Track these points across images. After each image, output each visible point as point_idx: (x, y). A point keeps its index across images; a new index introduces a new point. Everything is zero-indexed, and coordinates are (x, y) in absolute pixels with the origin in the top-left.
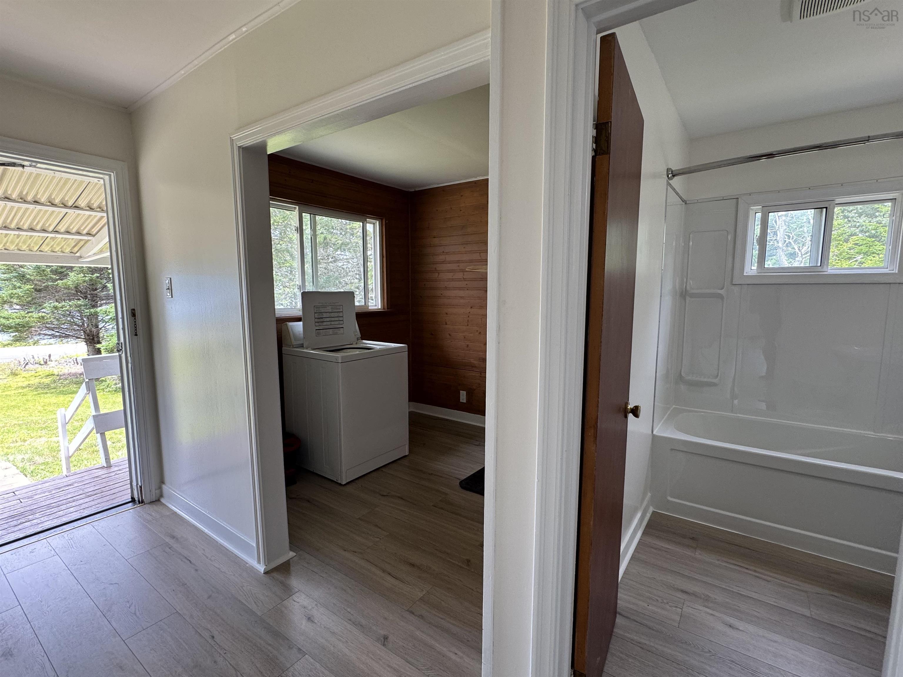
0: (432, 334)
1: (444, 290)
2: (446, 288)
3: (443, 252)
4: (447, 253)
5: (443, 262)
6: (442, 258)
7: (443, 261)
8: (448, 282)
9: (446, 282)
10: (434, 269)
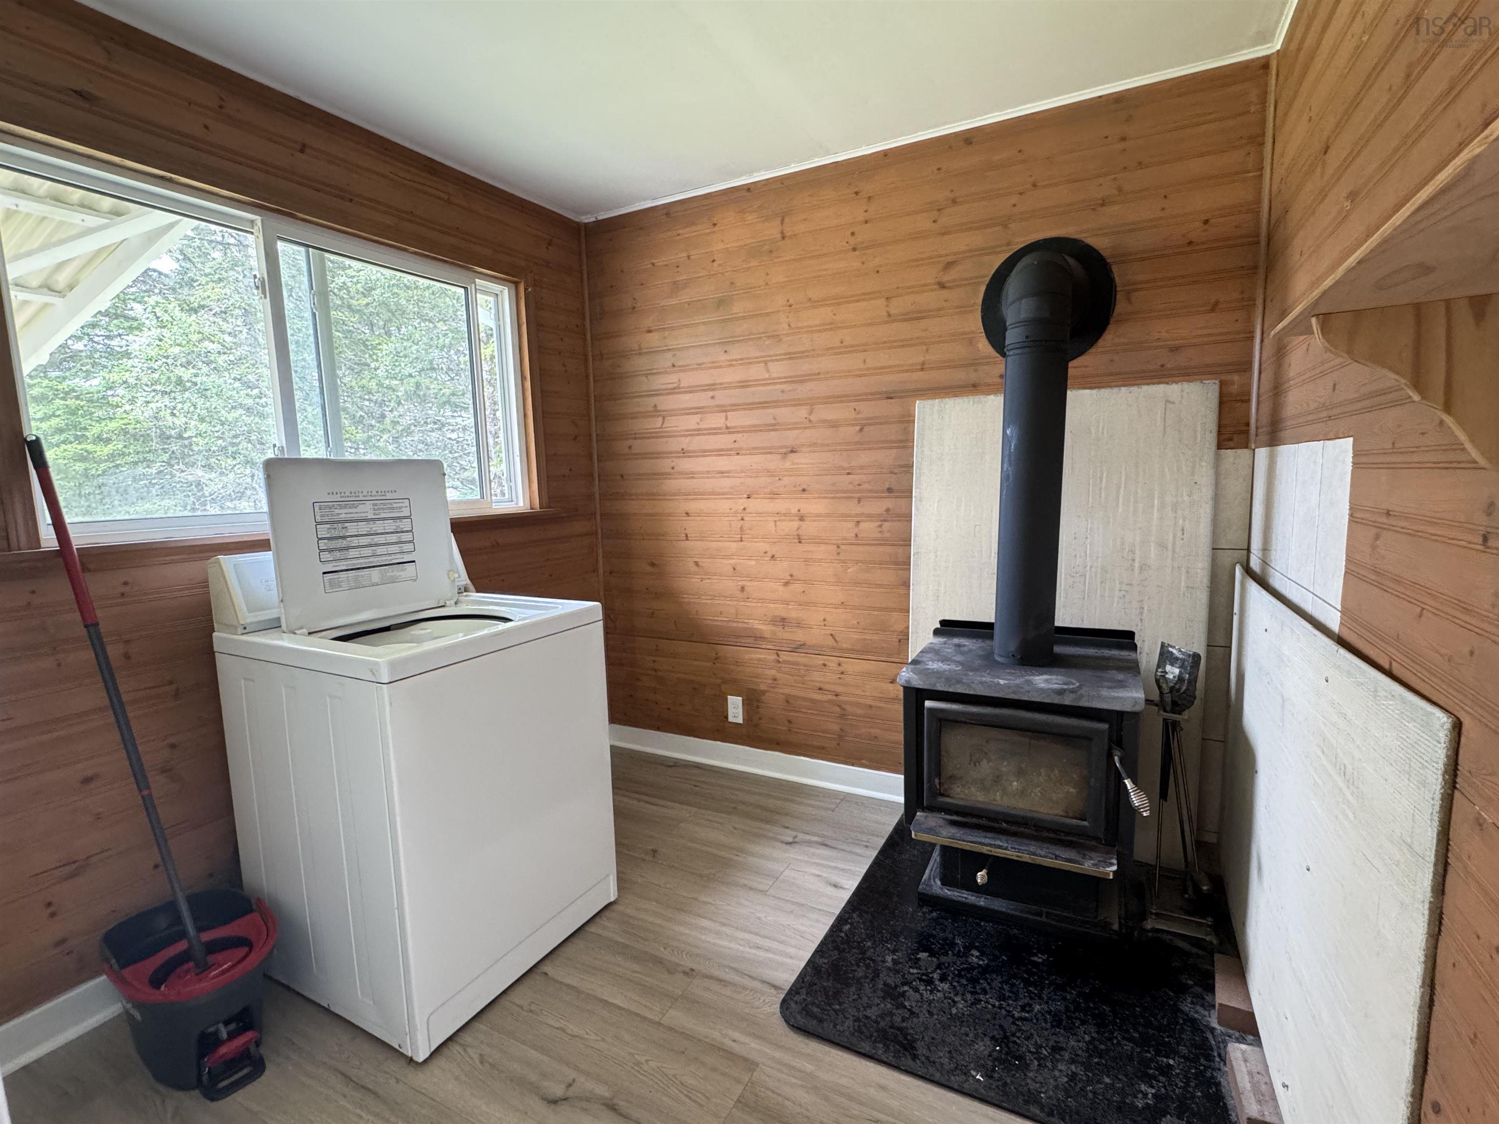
0: (653, 565)
1: (679, 457)
2: (684, 453)
3: (674, 366)
4: (684, 369)
5: (675, 390)
6: (671, 380)
7: (675, 388)
8: (689, 438)
9: (683, 438)
10: (652, 409)
